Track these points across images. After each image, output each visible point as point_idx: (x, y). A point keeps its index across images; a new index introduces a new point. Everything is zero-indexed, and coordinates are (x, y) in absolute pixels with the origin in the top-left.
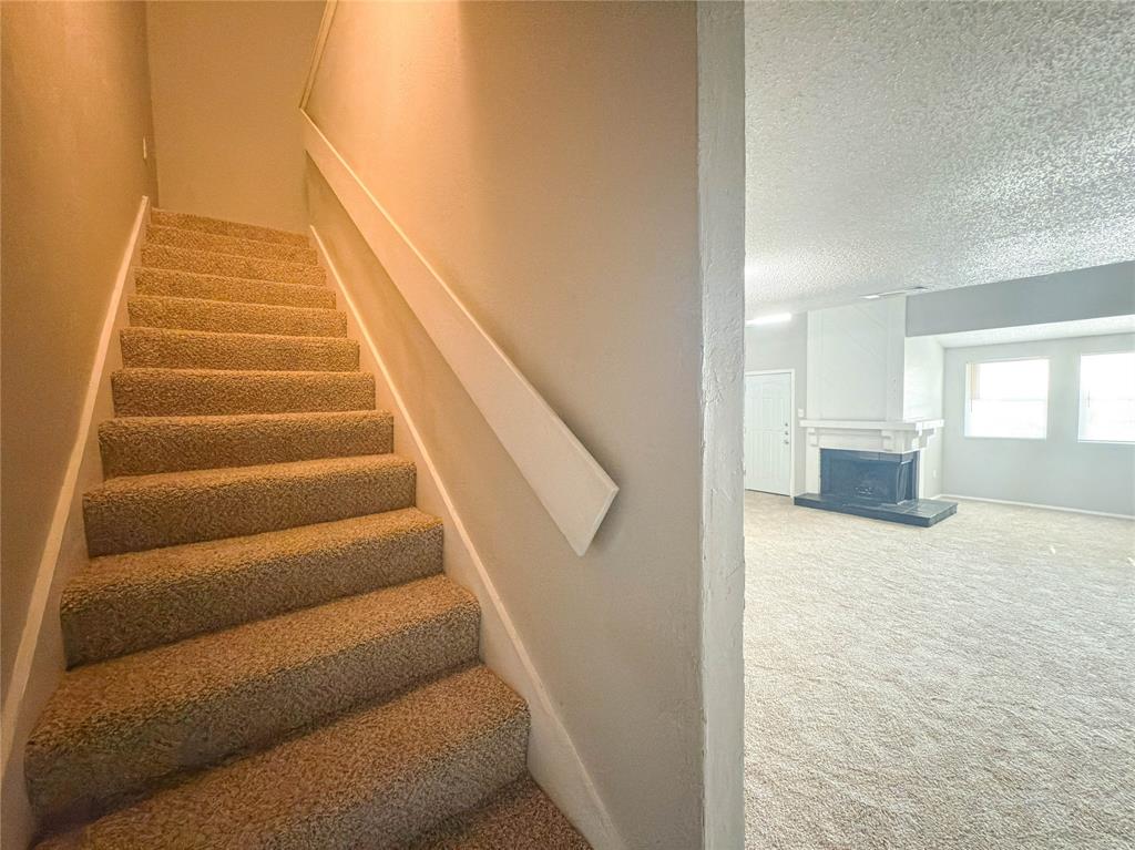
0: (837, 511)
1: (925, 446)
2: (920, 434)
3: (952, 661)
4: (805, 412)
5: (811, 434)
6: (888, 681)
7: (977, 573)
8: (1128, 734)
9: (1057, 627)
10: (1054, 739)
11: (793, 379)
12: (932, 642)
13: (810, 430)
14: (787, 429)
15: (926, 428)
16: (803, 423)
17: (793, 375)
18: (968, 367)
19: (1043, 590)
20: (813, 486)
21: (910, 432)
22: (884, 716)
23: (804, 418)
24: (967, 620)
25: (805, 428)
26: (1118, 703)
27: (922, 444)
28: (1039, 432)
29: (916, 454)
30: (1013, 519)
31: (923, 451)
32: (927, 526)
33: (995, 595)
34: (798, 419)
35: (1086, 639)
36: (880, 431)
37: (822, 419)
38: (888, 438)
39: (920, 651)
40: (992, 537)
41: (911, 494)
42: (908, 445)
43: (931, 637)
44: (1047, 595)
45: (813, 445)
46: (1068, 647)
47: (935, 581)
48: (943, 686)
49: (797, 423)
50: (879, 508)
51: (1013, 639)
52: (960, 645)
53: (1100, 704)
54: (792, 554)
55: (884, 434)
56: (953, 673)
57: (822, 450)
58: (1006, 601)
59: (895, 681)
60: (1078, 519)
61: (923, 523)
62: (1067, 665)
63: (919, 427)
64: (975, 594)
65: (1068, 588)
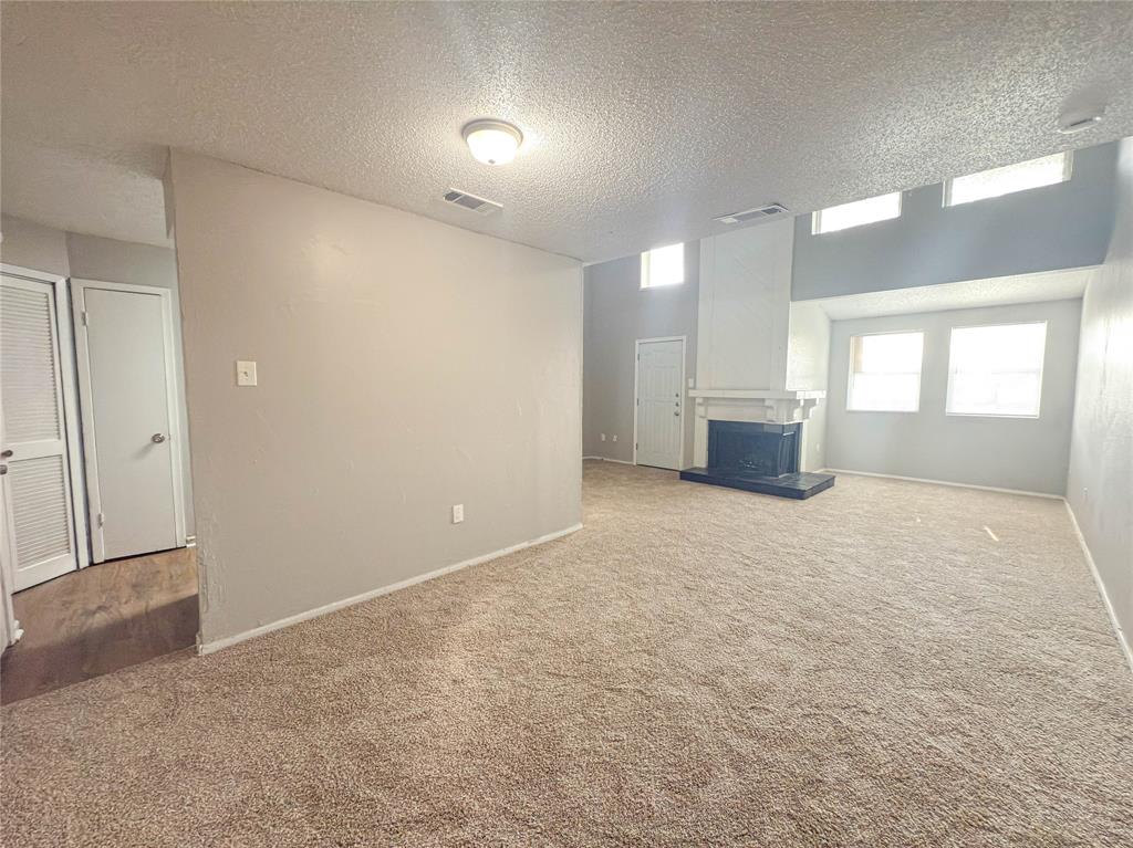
0: (720, 485)
1: (808, 418)
2: (802, 403)
3: (787, 652)
4: (695, 382)
5: (700, 404)
6: (705, 684)
7: (841, 545)
8: (966, 740)
9: (907, 603)
10: (883, 756)
11: (684, 347)
12: (772, 628)
13: (698, 401)
14: (677, 400)
15: (807, 398)
16: (692, 393)
17: (684, 343)
18: (852, 340)
19: (900, 562)
20: (700, 460)
21: (792, 401)
22: (683, 738)
23: (694, 388)
24: (817, 599)
25: (694, 398)
26: (959, 697)
27: (805, 416)
28: (912, 405)
29: (799, 425)
30: (885, 491)
31: (806, 424)
32: (802, 499)
33: (853, 569)
34: (687, 389)
35: (935, 616)
36: (763, 400)
37: (711, 389)
38: (771, 407)
39: (757, 642)
40: (862, 508)
41: (793, 466)
42: (790, 417)
43: (772, 621)
44: (903, 567)
45: (701, 417)
46: (915, 628)
47: (795, 555)
48: (768, 688)
49: (687, 392)
50: (760, 481)
51: (860, 620)
52: (802, 631)
53: (940, 700)
54: (655, 530)
55: (767, 403)
56: (785, 670)
57: (710, 421)
58: (862, 575)
59: (713, 685)
60: (940, 491)
61: (800, 495)
62: (912, 651)
63: (800, 396)
64: (832, 568)
65: (924, 560)
